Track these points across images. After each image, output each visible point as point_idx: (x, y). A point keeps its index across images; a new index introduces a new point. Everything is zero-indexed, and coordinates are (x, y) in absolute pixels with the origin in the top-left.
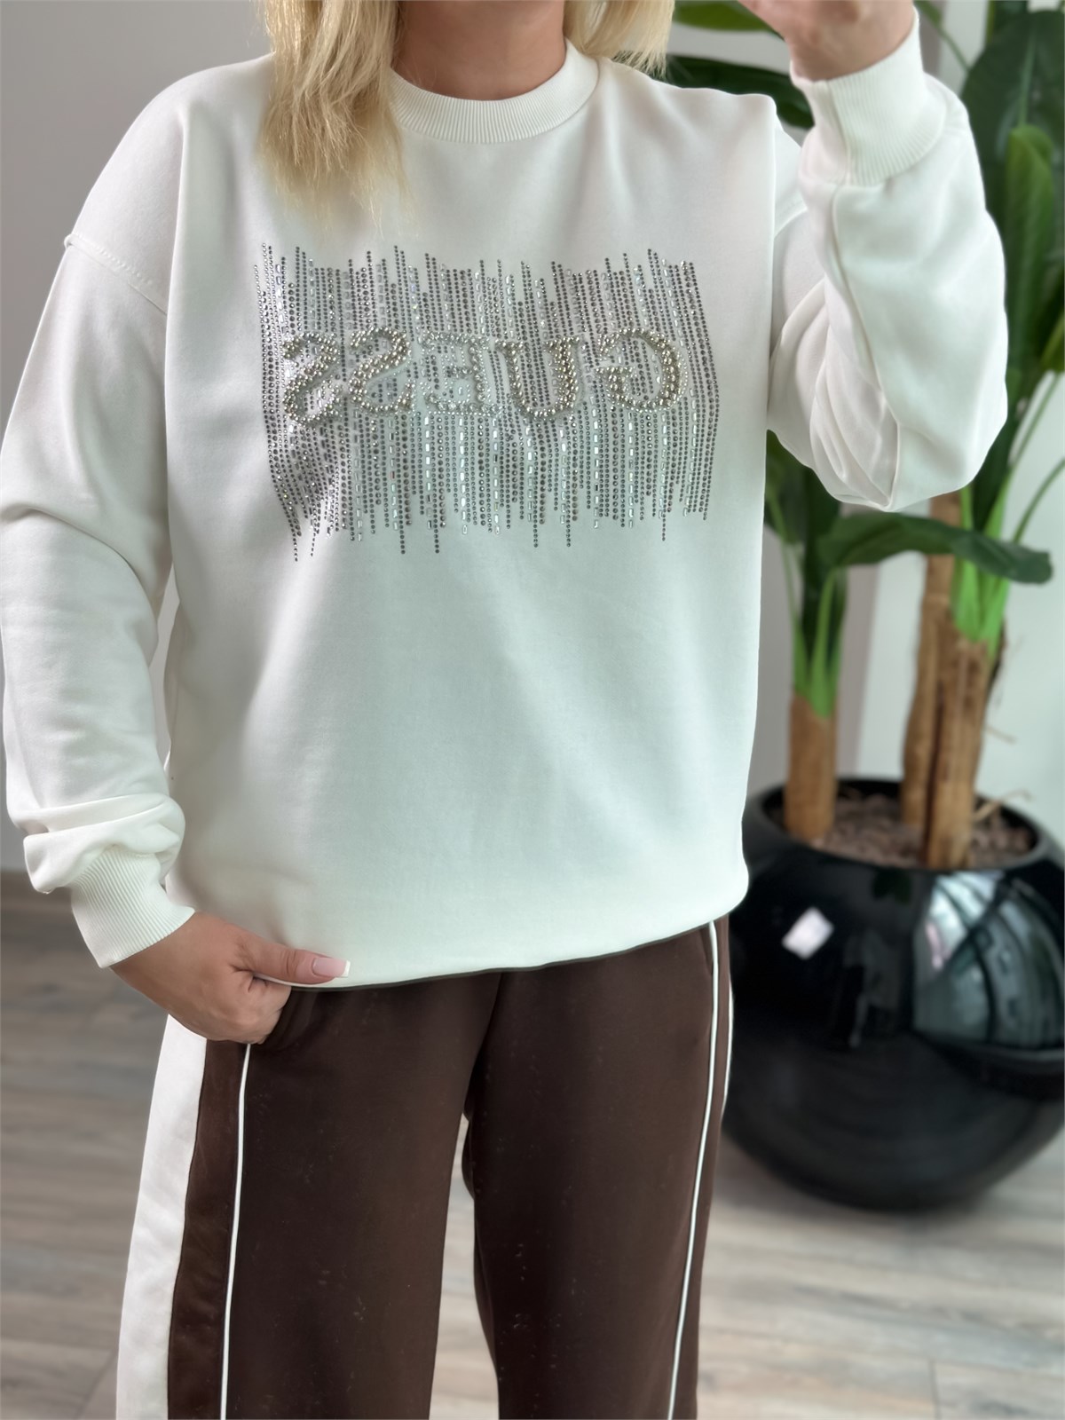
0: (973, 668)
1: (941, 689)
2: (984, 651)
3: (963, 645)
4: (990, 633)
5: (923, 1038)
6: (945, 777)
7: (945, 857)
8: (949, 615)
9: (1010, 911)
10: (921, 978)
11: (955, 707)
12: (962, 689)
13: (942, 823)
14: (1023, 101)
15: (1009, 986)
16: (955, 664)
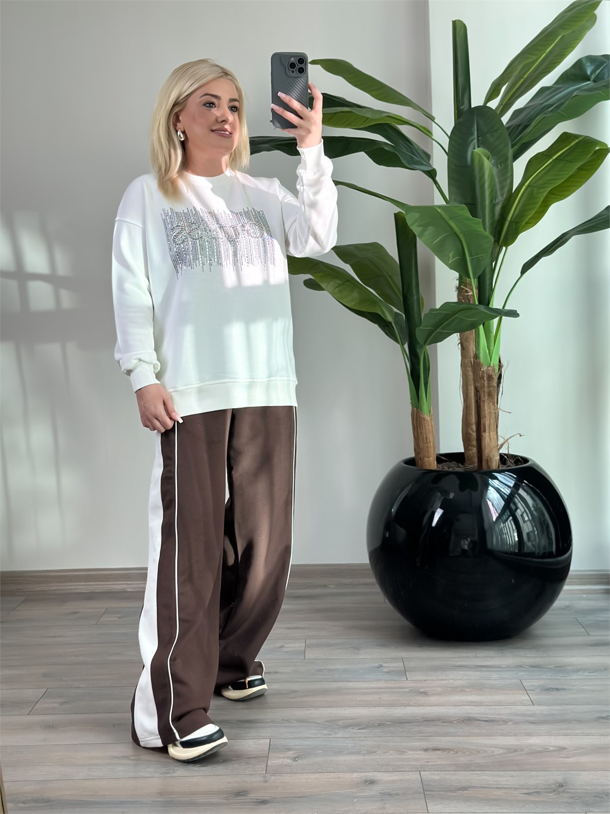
0: (490, 378)
1: (477, 390)
2: (494, 370)
3: (484, 369)
4: (495, 362)
5: (491, 554)
6: (485, 431)
7: (489, 467)
8: (476, 356)
9: (521, 492)
10: (486, 525)
11: (485, 398)
12: (486, 390)
13: (486, 452)
14: (475, 141)
15: (527, 528)
16: (483, 378)
